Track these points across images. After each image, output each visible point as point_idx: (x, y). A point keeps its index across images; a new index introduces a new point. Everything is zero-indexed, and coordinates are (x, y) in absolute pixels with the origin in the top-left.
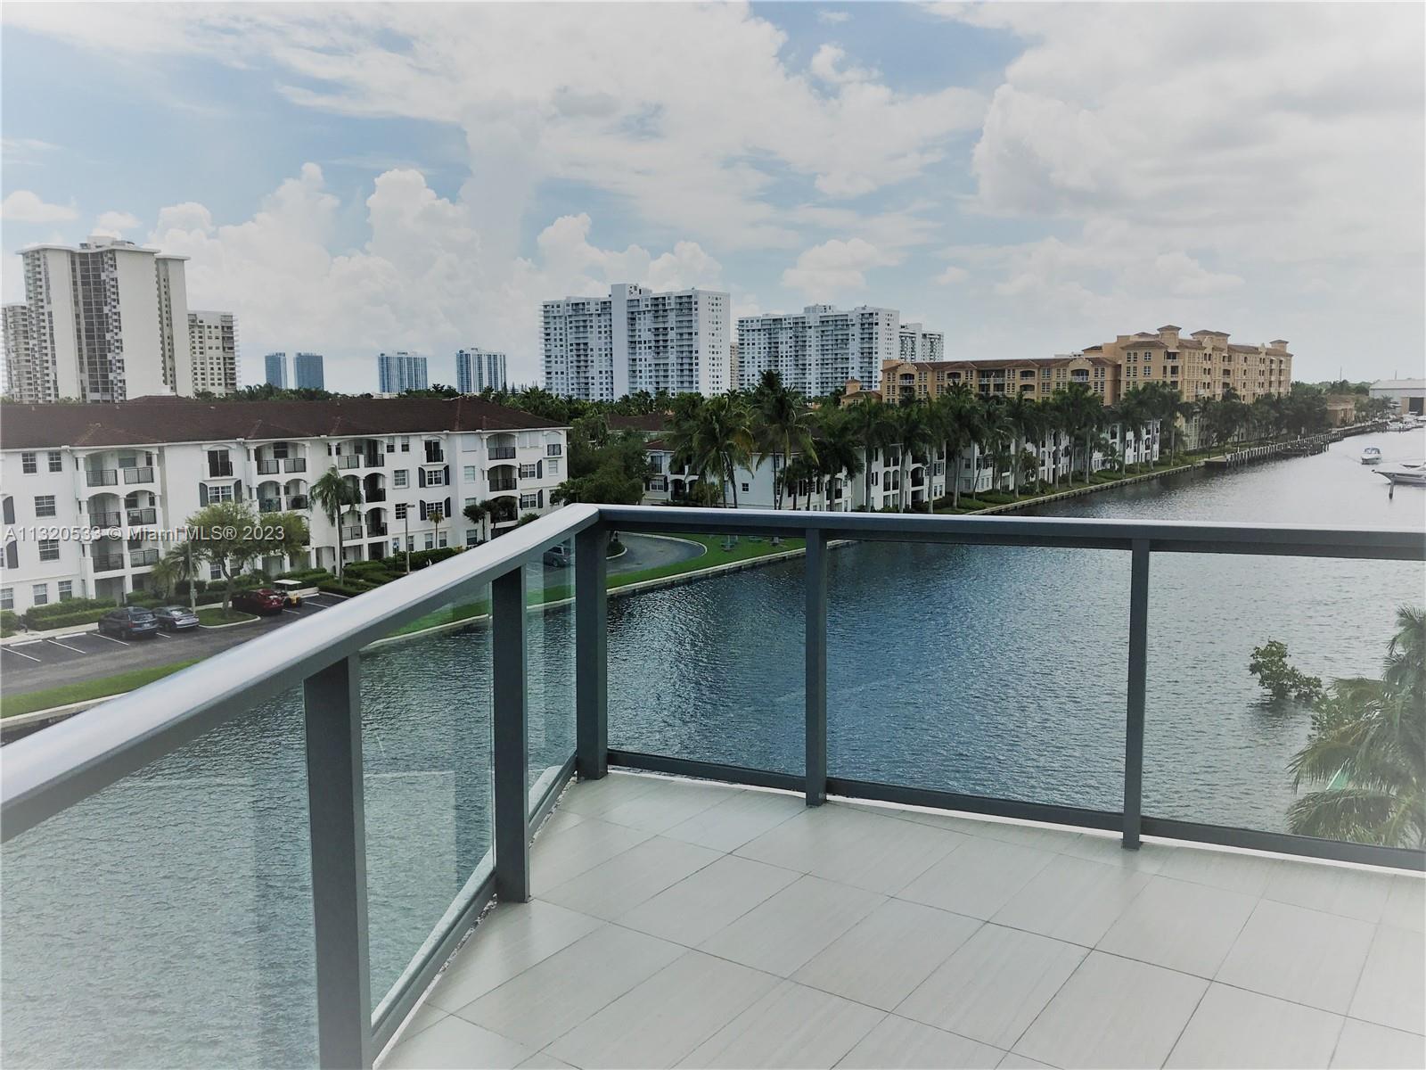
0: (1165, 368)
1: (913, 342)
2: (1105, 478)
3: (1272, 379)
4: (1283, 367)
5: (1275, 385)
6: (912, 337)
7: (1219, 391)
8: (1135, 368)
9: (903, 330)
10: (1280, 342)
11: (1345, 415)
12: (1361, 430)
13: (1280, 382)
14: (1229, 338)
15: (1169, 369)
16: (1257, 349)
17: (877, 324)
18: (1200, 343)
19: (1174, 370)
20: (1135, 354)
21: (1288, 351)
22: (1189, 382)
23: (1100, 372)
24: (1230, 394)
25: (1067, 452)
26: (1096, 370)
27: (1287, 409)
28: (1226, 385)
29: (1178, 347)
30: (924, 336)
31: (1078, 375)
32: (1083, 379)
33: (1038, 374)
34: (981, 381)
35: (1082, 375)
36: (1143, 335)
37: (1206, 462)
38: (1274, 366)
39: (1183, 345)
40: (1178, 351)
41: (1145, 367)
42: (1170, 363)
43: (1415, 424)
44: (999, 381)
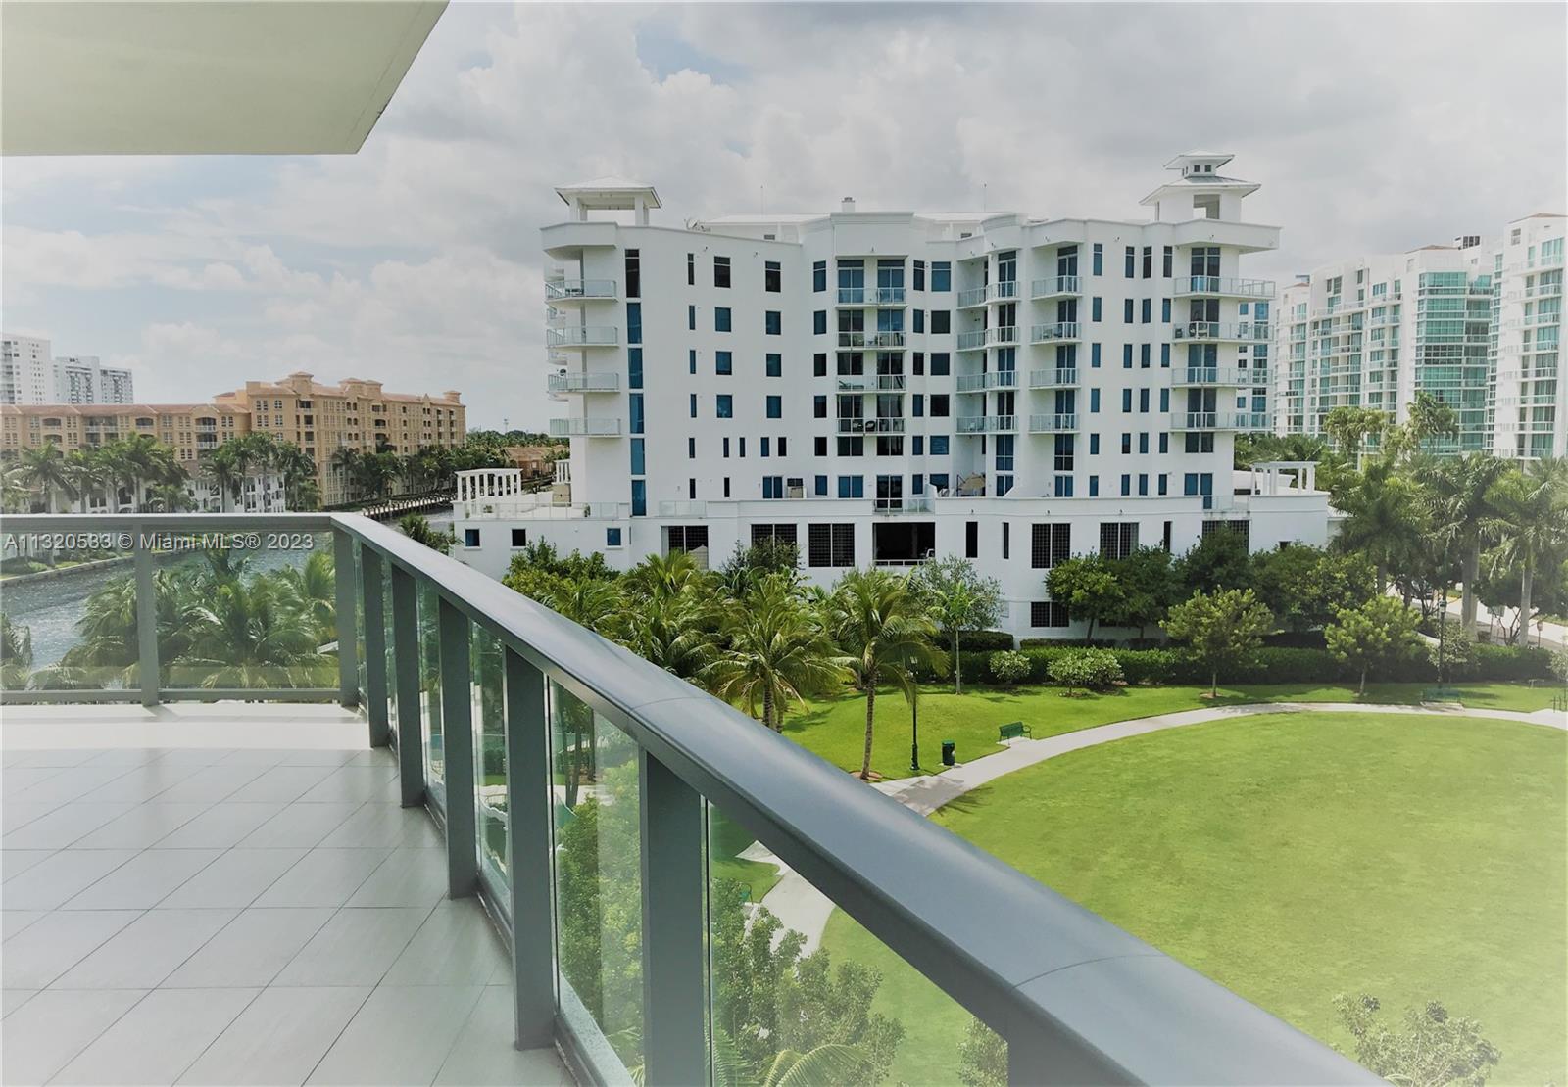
0: (298, 417)
1: (88, 380)
3: (441, 431)
4: (455, 418)
5: (446, 436)
6: (87, 373)
7: (371, 443)
8: (266, 417)
9: (72, 364)
10: (451, 393)
13: (452, 433)
14: (382, 387)
15: (302, 420)
16: (418, 399)
17: (17, 355)
18: (342, 392)
19: (309, 420)
20: (265, 402)
21: (462, 402)
22: (327, 433)
23: (228, 421)
24: (384, 447)
26: (224, 419)
28: (378, 436)
29: (311, 396)
30: (104, 373)
31: (204, 424)
32: (210, 429)
33: (158, 424)
34: (88, 429)
35: (209, 424)
38: (441, 418)
39: (320, 392)
40: (311, 400)
41: (277, 417)
42: (305, 412)
44: (111, 429)
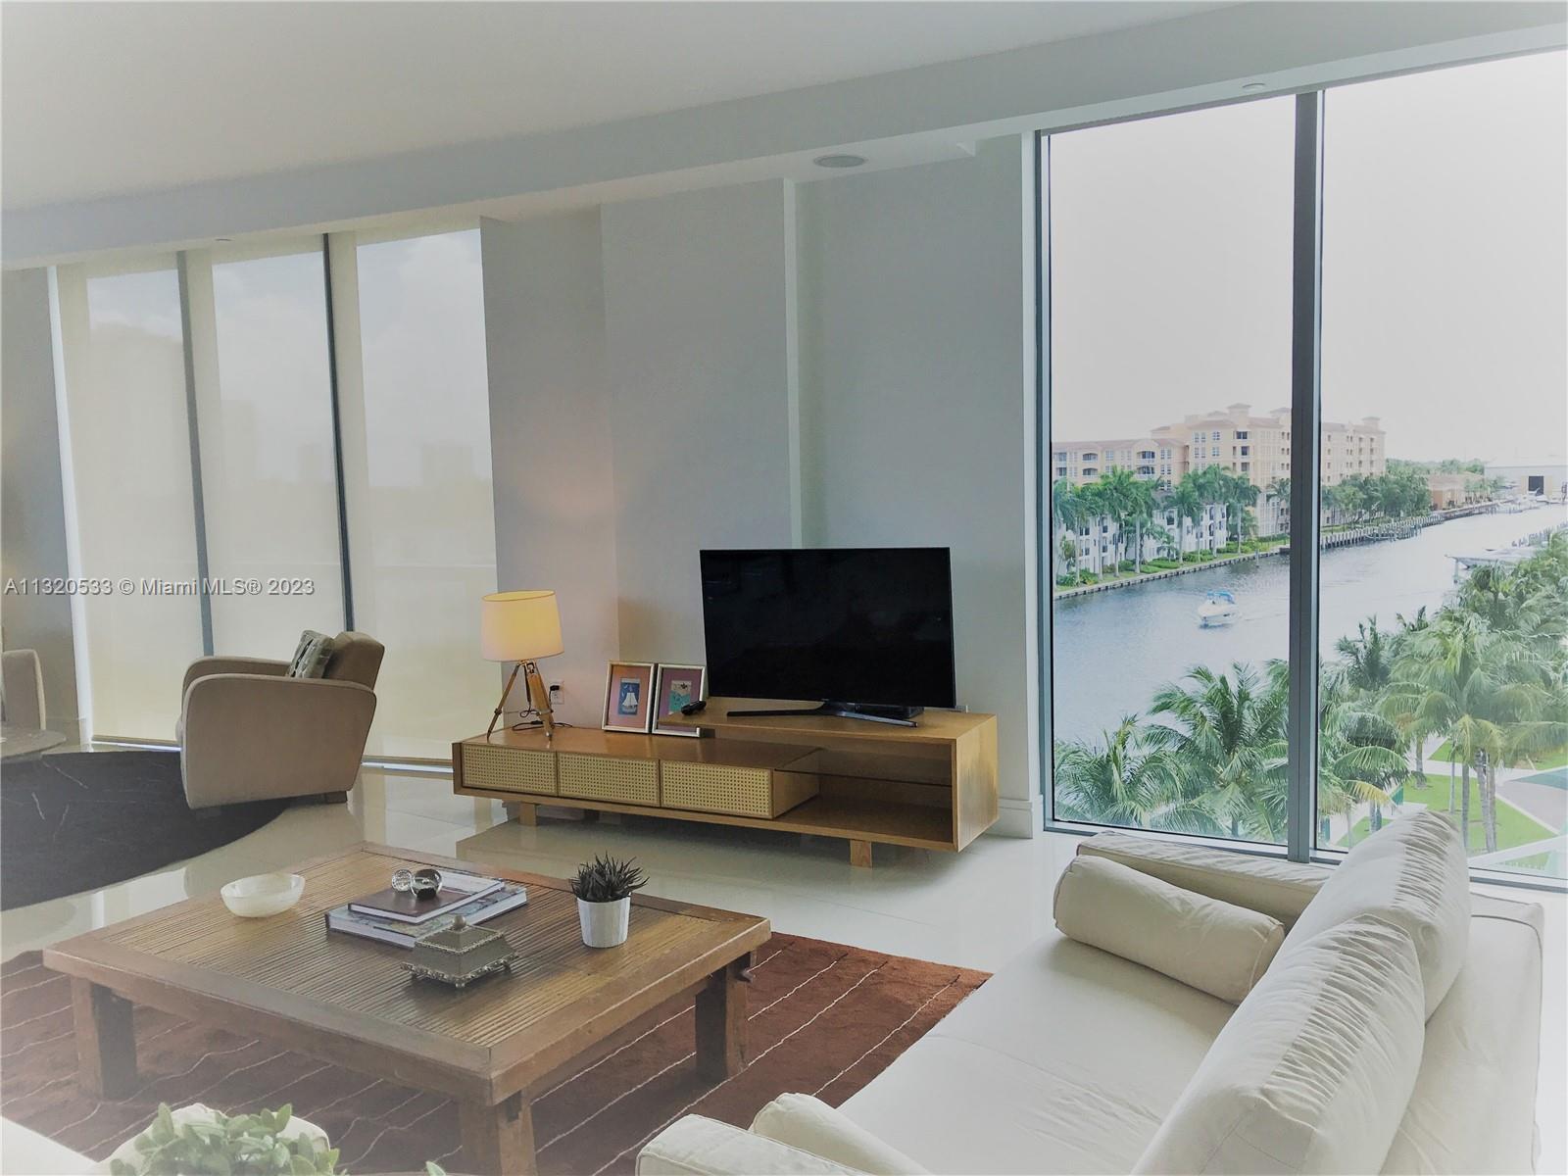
0: (1235, 448)
2: (1160, 567)
3: (1362, 459)
4: (1374, 445)
5: (1366, 464)
8: (1204, 449)
10: (1372, 418)
11: (1453, 494)
12: (1467, 512)
13: (1372, 462)
15: (1238, 451)
16: (1343, 426)
18: (1277, 421)
19: (1245, 451)
20: (1203, 435)
22: (1263, 463)
23: (1165, 454)
25: (1117, 540)
26: (1163, 452)
27: (1376, 490)
29: (1248, 426)
31: (1144, 457)
32: (1149, 462)
33: (1102, 457)
35: (1148, 457)
36: (1216, 413)
37: (1281, 549)
38: (1363, 445)
39: (1254, 423)
40: (1249, 430)
41: (1215, 448)
42: (1241, 443)
43: (1529, 504)
44: (1061, 464)
